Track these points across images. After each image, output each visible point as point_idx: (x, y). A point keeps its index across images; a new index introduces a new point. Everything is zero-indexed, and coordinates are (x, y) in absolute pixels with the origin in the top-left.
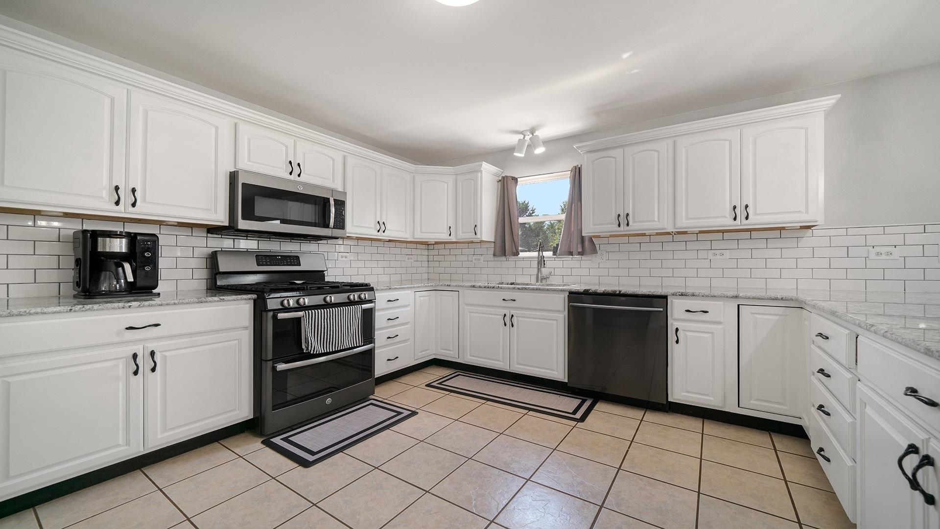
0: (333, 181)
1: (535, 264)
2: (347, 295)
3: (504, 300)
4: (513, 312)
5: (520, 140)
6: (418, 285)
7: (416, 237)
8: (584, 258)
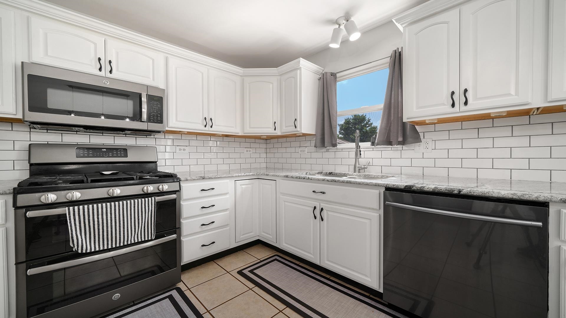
0: (153, 80)
1: (353, 154)
2: (142, 186)
3: (314, 192)
4: (323, 205)
5: (335, 29)
6: (237, 175)
7: (246, 131)
8: (405, 147)
